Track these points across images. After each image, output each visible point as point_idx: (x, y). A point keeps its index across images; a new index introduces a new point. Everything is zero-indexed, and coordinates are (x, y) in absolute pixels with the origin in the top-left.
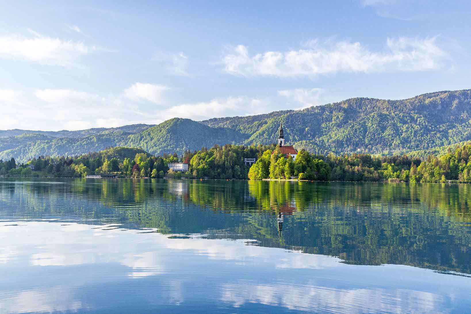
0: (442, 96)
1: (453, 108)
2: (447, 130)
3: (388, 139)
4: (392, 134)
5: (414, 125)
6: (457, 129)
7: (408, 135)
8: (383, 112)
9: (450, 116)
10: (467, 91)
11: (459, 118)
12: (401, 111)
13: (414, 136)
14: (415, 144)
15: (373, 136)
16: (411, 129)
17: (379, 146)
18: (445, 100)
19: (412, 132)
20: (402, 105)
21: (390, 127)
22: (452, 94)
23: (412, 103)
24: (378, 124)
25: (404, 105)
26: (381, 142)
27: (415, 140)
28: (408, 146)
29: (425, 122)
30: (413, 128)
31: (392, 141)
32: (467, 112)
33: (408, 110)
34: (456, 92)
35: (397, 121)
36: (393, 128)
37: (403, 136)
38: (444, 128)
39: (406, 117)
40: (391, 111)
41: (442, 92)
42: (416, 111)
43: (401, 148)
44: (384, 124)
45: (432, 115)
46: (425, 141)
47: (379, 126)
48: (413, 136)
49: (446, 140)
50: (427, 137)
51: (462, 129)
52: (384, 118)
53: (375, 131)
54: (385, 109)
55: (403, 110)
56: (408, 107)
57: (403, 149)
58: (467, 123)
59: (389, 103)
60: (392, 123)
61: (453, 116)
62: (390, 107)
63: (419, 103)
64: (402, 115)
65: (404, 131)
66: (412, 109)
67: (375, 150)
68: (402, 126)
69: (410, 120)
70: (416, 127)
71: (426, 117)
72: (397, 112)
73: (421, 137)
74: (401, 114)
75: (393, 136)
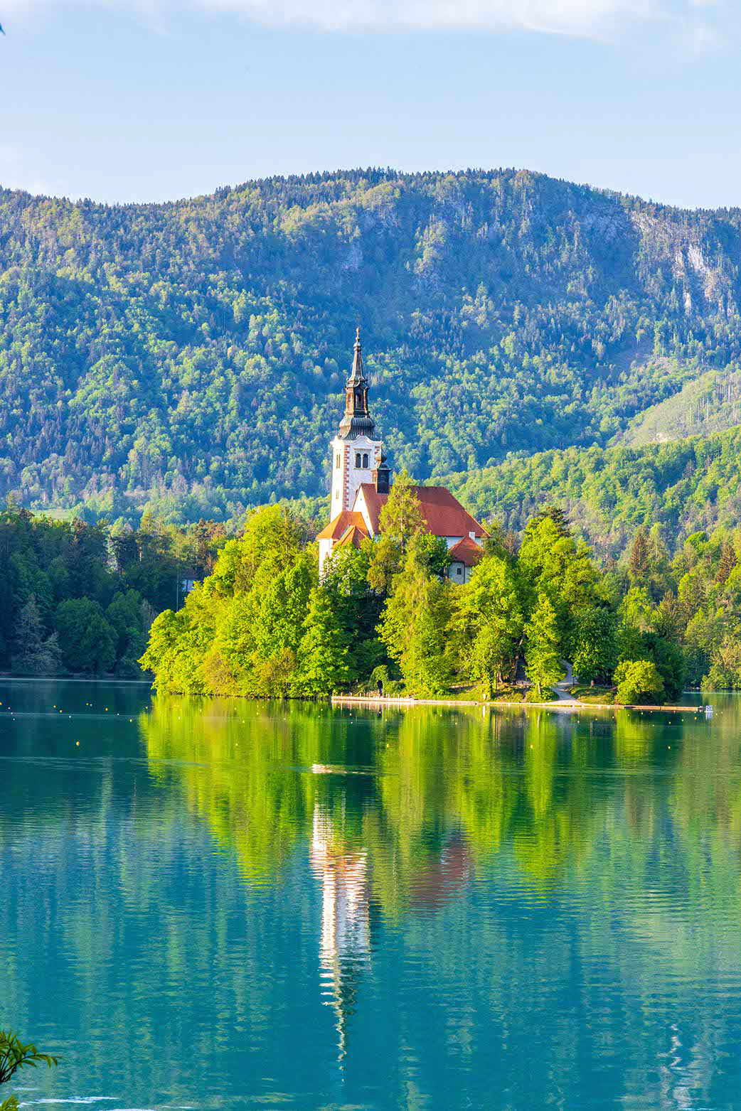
0: (367, 197)
1: (421, 267)
2: (401, 384)
3: (104, 428)
4: (120, 400)
5: (234, 352)
6: (451, 383)
7: (210, 404)
8: (59, 267)
9: (407, 310)
10: (485, 181)
11: (454, 322)
12: (158, 268)
13: (241, 414)
14: (249, 459)
15: (17, 402)
16: (222, 373)
17: (55, 462)
18: (378, 221)
19: (229, 392)
20: (160, 235)
21: (109, 357)
22: (413, 190)
23: (214, 230)
24: (42, 335)
25: (172, 237)
26: (64, 443)
27: (249, 437)
28: (214, 466)
29: (288, 339)
30: (234, 369)
31: (126, 437)
32: (491, 292)
33: (192, 267)
34: (433, 178)
35: (142, 325)
36: (124, 360)
37: (181, 408)
38: (386, 373)
39: (189, 303)
40: (105, 265)
41: (356, 175)
42: (237, 276)
43: (178, 480)
44: (73, 341)
45: (320, 302)
46: (300, 446)
47: (48, 349)
48: (234, 413)
49: (405, 443)
50: (310, 420)
51: (474, 381)
52: (71, 303)
53: (24, 379)
54: (71, 253)
55: (167, 266)
56: (193, 247)
57: (189, 483)
58: (494, 351)
59: (91, 221)
60: (118, 336)
61: (423, 311)
62: (94, 243)
63: (251, 231)
64: (163, 293)
65: (186, 380)
66: (215, 262)
67: (37, 485)
68: (175, 356)
69: (209, 325)
70: (251, 362)
71: (291, 310)
72: (134, 270)
73: (278, 421)
74: (161, 288)
75: (126, 412)
